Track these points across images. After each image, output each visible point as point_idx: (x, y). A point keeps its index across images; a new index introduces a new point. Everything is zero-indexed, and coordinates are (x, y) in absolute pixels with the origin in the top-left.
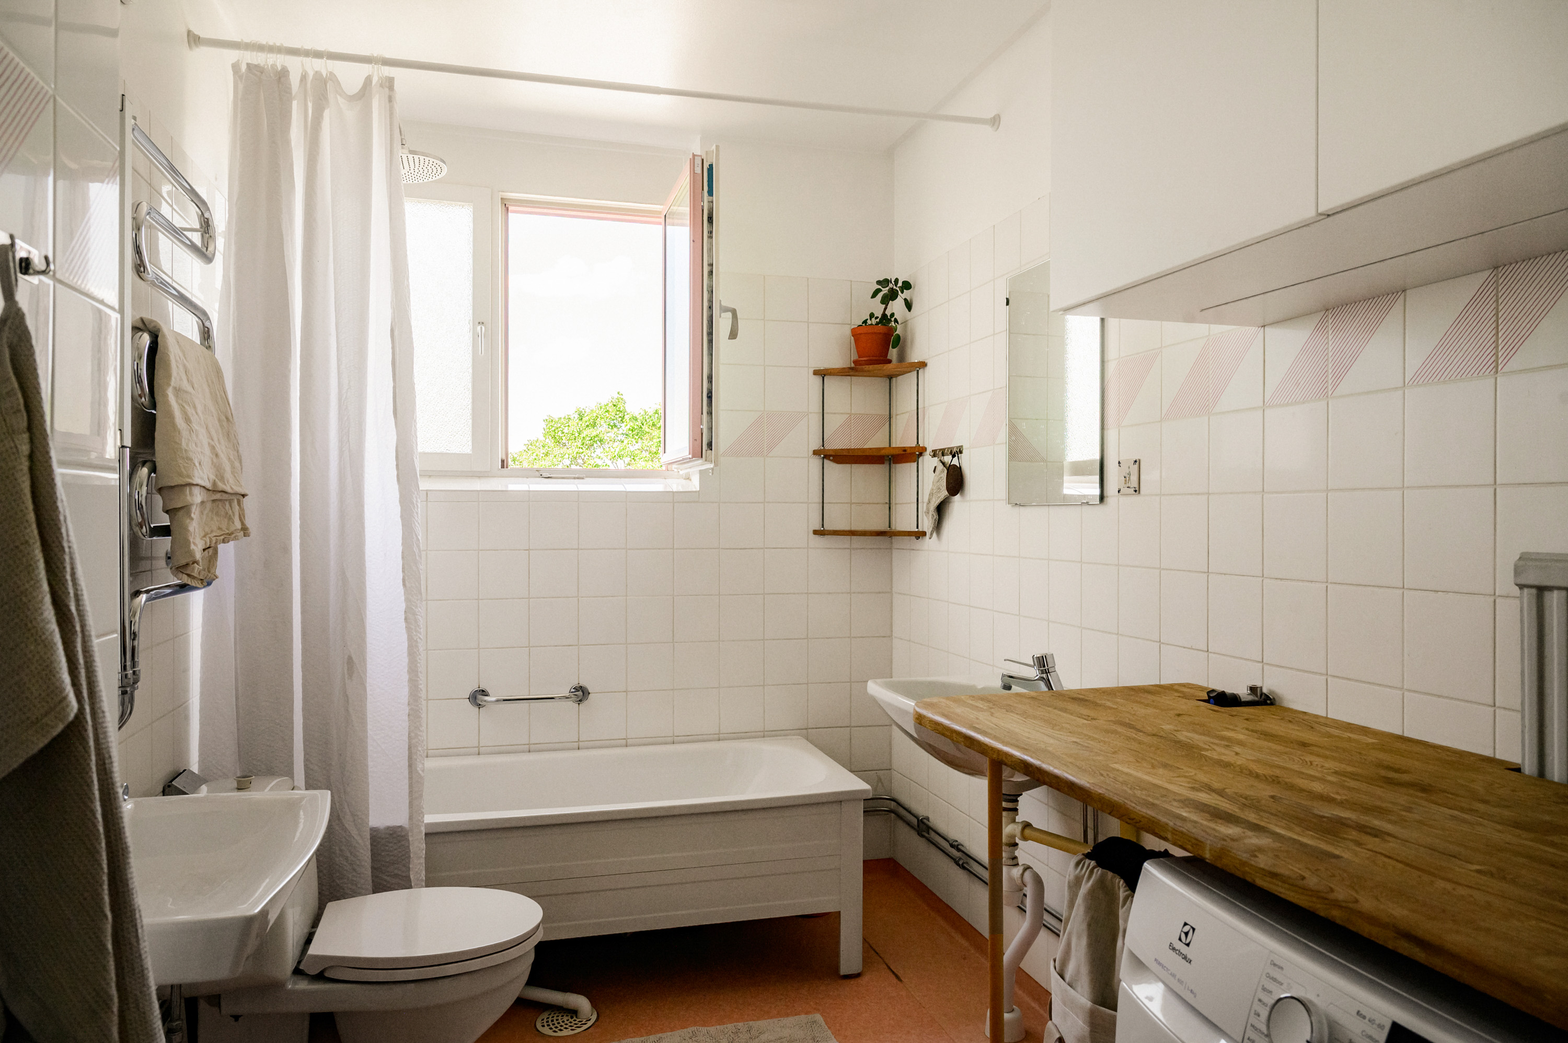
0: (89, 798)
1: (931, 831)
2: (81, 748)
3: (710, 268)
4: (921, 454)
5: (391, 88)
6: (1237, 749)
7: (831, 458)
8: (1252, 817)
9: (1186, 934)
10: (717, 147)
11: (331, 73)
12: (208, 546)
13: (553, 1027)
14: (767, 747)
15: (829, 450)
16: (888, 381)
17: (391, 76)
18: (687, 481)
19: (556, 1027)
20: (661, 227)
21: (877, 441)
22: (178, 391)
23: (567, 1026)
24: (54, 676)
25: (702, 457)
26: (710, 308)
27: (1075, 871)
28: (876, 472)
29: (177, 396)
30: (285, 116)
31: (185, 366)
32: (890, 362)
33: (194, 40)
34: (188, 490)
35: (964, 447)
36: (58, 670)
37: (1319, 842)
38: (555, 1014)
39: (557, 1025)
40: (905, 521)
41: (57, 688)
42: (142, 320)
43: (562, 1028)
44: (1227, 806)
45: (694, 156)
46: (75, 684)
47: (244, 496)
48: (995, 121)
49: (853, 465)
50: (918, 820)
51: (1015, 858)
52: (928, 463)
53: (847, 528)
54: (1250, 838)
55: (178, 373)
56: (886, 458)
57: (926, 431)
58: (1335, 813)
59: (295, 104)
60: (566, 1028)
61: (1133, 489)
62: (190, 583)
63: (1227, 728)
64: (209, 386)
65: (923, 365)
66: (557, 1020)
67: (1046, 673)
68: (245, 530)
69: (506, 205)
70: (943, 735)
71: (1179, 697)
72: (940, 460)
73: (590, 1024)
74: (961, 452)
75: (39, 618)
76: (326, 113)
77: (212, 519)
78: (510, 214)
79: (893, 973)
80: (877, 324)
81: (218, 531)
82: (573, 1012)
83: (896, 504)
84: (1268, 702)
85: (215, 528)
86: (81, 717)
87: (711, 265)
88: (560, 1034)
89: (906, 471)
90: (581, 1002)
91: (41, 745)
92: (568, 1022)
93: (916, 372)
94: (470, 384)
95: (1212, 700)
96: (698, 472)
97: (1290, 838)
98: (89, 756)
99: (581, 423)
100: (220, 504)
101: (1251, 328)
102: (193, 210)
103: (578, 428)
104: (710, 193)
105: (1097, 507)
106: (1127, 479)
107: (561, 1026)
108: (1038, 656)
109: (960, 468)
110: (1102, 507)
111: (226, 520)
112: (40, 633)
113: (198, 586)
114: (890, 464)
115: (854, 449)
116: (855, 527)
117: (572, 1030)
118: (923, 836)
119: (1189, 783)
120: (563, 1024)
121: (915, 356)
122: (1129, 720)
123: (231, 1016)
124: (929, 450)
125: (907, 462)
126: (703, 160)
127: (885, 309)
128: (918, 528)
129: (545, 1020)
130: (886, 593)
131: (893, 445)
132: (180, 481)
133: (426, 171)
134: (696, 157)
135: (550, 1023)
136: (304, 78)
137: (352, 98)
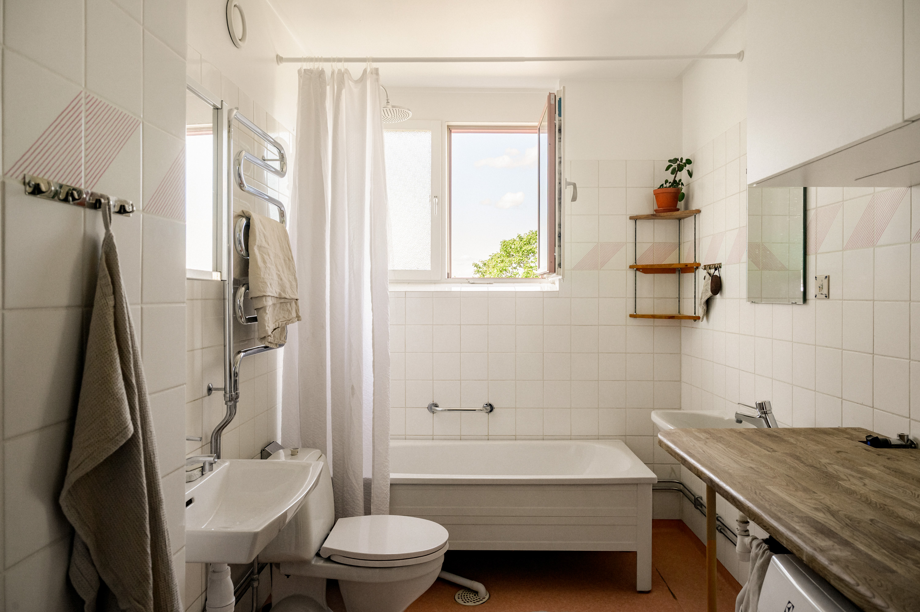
0: (140, 476)
1: (703, 506)
2: (136, 451)
3: (560, 160)
4: (697, 268)
5: (377, 74)
6: (867, 481)
7: (641, 270)
8: (846, 534)
9: (789, 609)
10: (564, 87)
11: (346, 69)
12: (277, 327)
13: (464, 599)
14: (599, 446)
15: (639, 265)
16: (678, 221)
17: (377, 67)
18: (553, 284)
19: (466, 600)
20: (537, 135)
21: (671, 260)
22: (260, 247)
23: (472, 600)
24: (122, 416)
25: (555, 272)
26: (560, 183)
27: (756, 550)
28: (671, 278)
29: (259, 250)
30: (323, 95)
31: (264, 234)
32: (678, 210)
33: (279, 59)
34: (264, 299)
35: (722, 264)
36: (124, 413)
37: (886, 558)
38: (466, 592)
39: (466, 599)
40: (688, 310)
41: (123, 422)
42: (243, 212)
43: (469, 601)
44: (832, 523)
45: (550, 94)
46: (134, 419)
47: (297, 300)
48: (740, 55)
49: (655, 274)
50: (695, 498)
51: (747, 531)
52: (702, 273)
53: (651, 313)
54: (836, 550)
55: (260, 238)
56: (677, 270)
57: (701, 252)
58: (913, 537)
59: (328, 88)
60: (471, 601)
61: (825, 295)
62: (269, 346)
63: (869, 464)
64: (279, 242)
65: (699, 211)
66: (467, 596)
67: (765, 414)
68: (298, 318)
69: (450, 129)
70: (671, 454)
71: (847, 438)
72: (708, 272)
73: (484, 600)
74: (720, 267)
75: (115, 388)
76: (344, 91)
77: (280, 312)
78: (452, 134)
79: (672, 593)
80: (670, 187)
81: (283, 319)
82: (476, 593)
83: (683, 298)
84: (913, 446)
85: (281, 317)
86: (136, 435)
87: (560, 158)
88: (467, 604)
89: (688, 277)
90: (480, 587)
91: (114, 450)
92: (472, 598)
93: (694, 216)
94: (430, 231)
95: (869, 443)
96: (558, 280)
97: (866, 554)
98: (140, 455)
99: (521, 242)
100: (285, 304)
101: (902, 188)
102: (275, 151)
103: (520, 245)
104: (560, 115)
105: (800, 306)
106: (821, 288)
107: (469, 600)
108: (759, 402)
109: (720, 277)
110: (805, 307)
111: (287, 313)
112: (116, 395)
113: (274, 347)
114: (679, 273)
115: (655, 265)
116: (657, 313)
117: (474, 603)
118: (698, 508)
119: (815, 504)
120: (469, 598)
121: (694, 206)
122: (799, 453)
123: (286, 575)
124: (702, 265)
125: (689, 272)
126: (555, 96)
127: (675, 177)
128: (695, 314)
129: (460, 595)
130: (678, 353)
131: (682, 262)
132: (261, 294)
133: (400, 116)
134: (551, 95)
135: (463, 597)
136: (333, 73)
137: (356, 82)
